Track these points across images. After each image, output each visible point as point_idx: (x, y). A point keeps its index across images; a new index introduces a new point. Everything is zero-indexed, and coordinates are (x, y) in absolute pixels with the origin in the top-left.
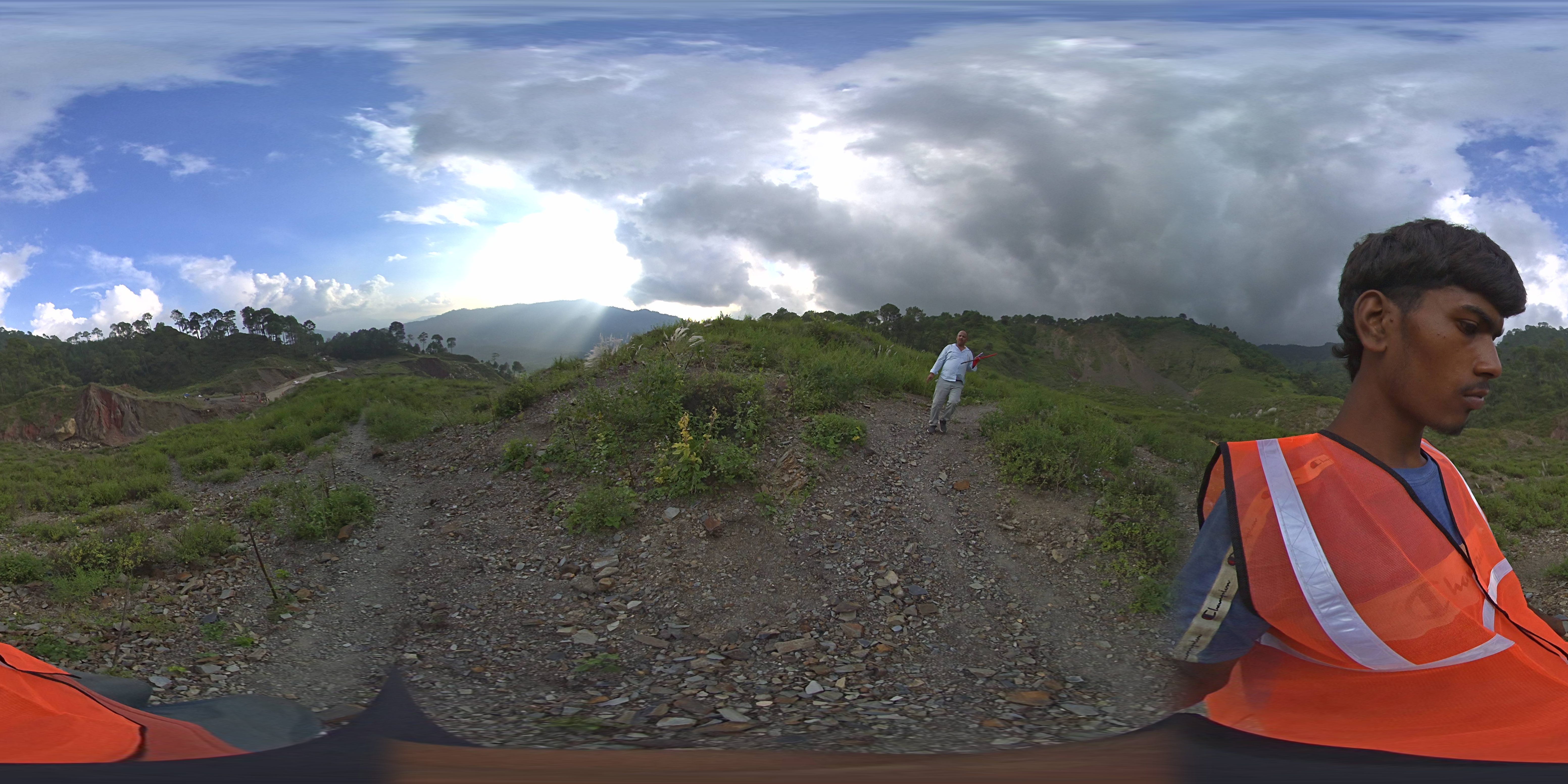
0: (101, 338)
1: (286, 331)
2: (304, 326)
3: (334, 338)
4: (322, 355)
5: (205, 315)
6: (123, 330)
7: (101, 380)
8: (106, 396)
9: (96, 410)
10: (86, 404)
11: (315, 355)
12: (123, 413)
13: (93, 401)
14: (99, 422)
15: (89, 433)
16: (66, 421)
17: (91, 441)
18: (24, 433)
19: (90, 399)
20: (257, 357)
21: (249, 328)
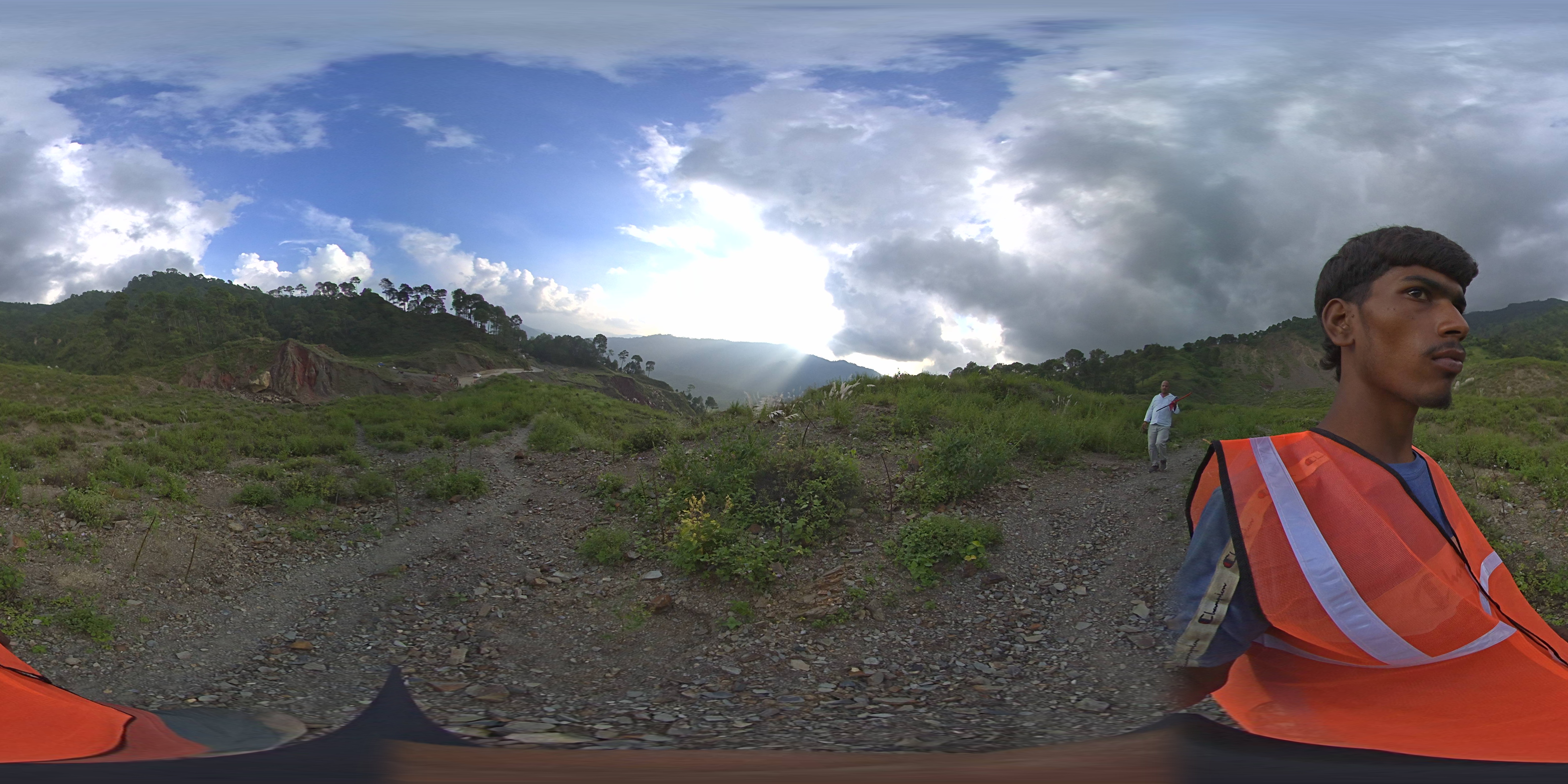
0: (305, 295)
1: (492, 321)
2: (511, 319)
3: (538, 337)
4: (522, 352)
5: (416, 288)
6: (329, 289)
7: (299, 336)
8: (303, 353)
9: (292, 366)
10: (283, 358)
11: (515, 351)
12: (317, 372)
13: (289, 357)
14: (293, 378)
15: (282, 387)
16: (261, 373)
17: (283, 395)
18: (220, 380)
19: (287, 355)
20: (458, 341)
21: (457, 310)
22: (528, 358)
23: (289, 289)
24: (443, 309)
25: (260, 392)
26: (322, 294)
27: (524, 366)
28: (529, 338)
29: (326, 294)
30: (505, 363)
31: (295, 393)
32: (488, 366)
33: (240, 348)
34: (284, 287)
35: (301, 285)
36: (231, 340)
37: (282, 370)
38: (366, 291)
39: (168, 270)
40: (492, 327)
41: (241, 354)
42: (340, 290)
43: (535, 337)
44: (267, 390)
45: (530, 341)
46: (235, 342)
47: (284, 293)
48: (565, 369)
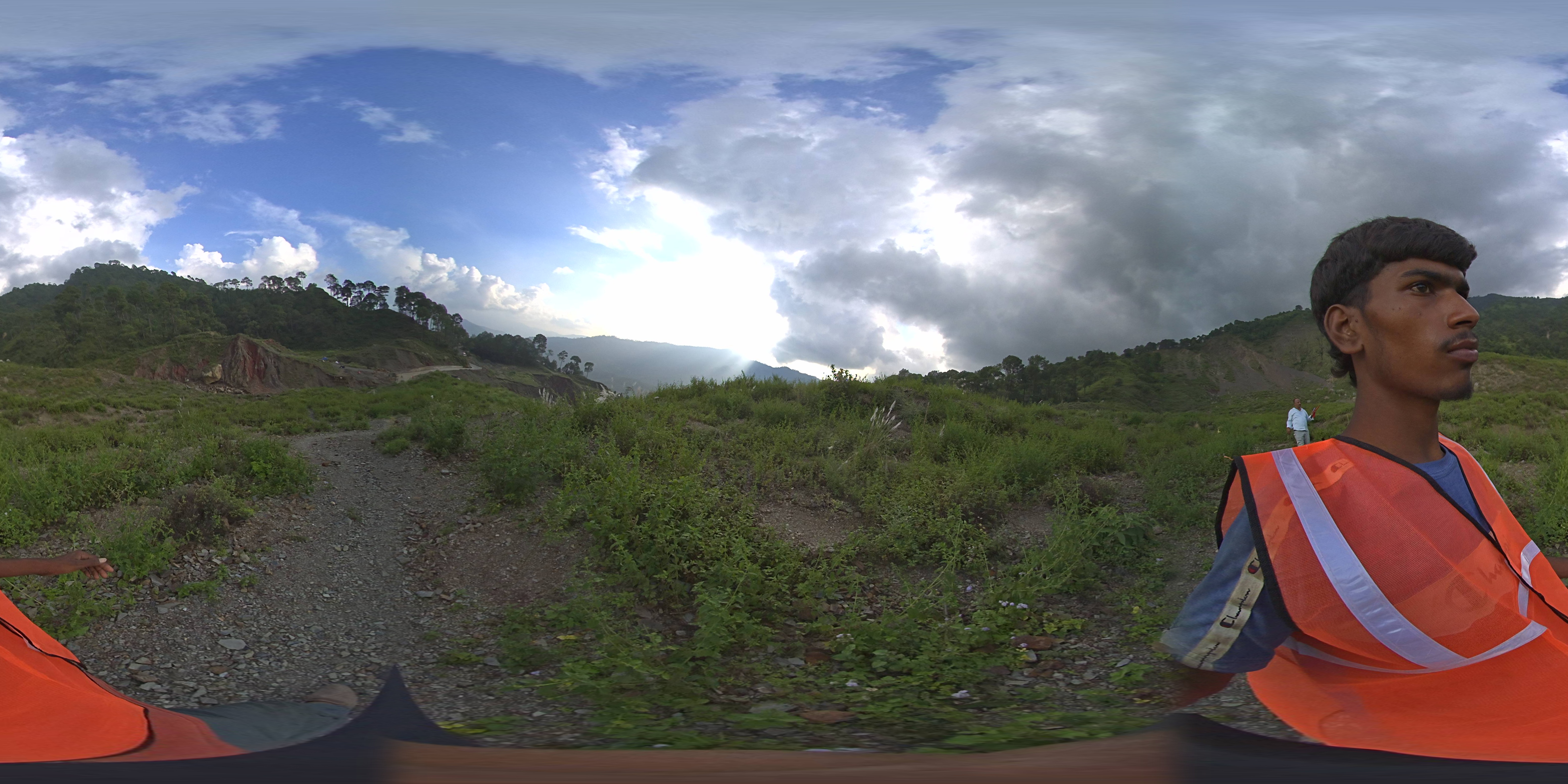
0: (250, 288)
1: (434, 318)
2: (452, 317)
3: (479, 336)
4: (464, 349)
5: (359, 285)
6: (274, 283)
7: (248, 331)
8: (252, 348)
9: (242, 359)
10: (233, 353)
11: (455, 348)
12: (266, 365)
13: (240, 351)
14: (244, 371)
15: (234, 380)
16: (213, 366)
17: (234, 387)
18: (173, 373)
19: (237, 349)
20: (399, 337)
21: (400, 306)
22: (468, 355)
23: (235, 282)
24: (385, 305)
25: (212, 383)
26: (267, 287)
27: (464, 363)
28: (470, 336)
29: (272, 288)
30: (444, 360)
31: (246, 385)
32: (428, 363)
33: (192, 342)
34: (229, 280)
35: (246, 278)
36: (181, 334)
37: (233, 364)
38: (312, 286)
39: (110, 262)
40: (434, 324)
41: (193, 348)
42: (286, 284)
43: (477, 335)
44: (220, 382)
45: (471, 338)
46: (188, 336)
47: (229, 286)
48: (505, 368)
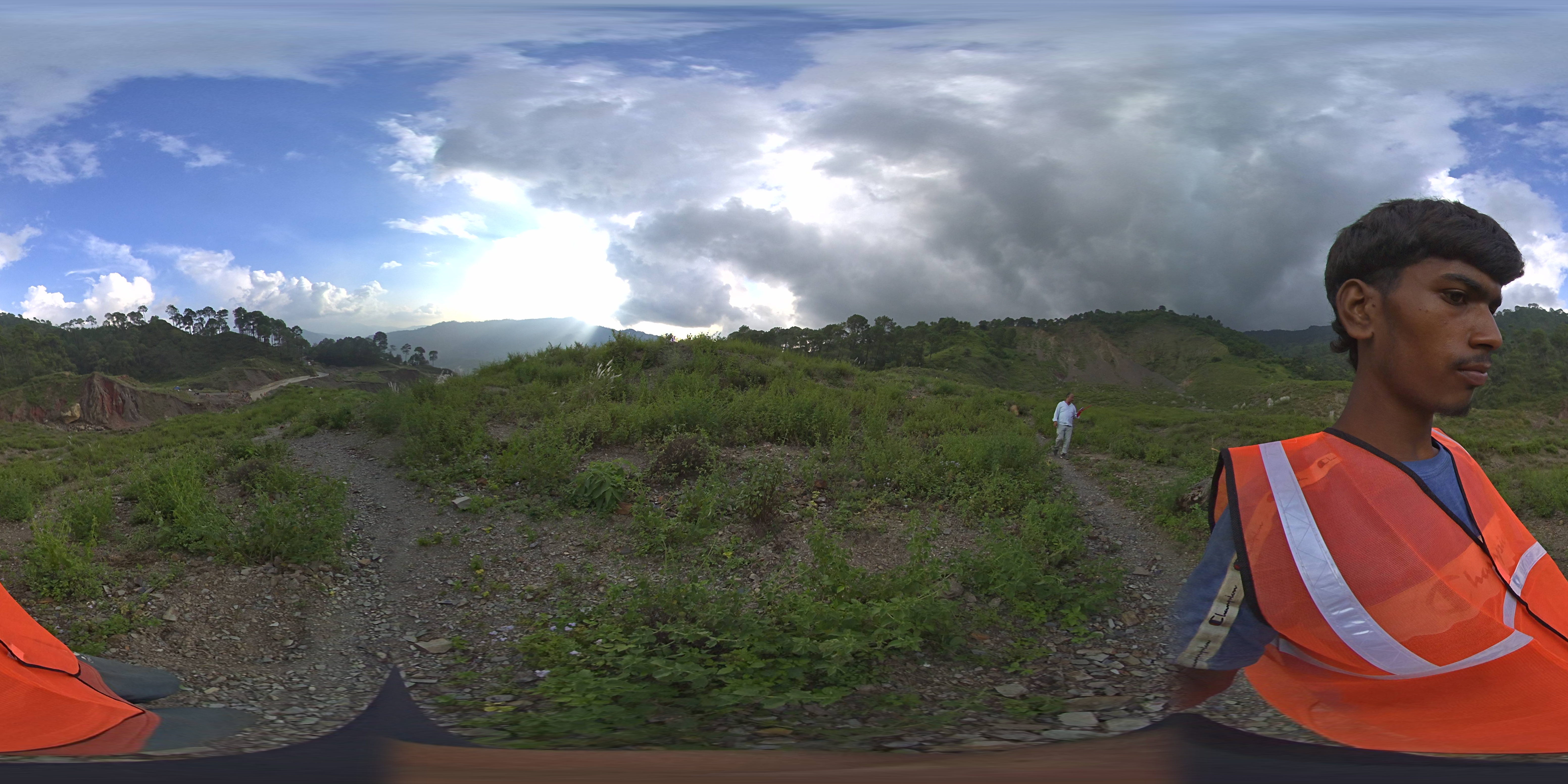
0: (96, 326)
1: (275, 334)
2: (292, 331)
4: (307, 359)
5: (199, 311)
6: (118, 319)
7: (100, 368)
8: (108, 385)
9: (99, 397)
10: (90, 391)
11: (300, 359)
12: (123, 401)
13: (96, 389)
14: (103, 408)
15: (93, 417)
16: (71, 406)
17: (95, 424)
18: (32, 415)
19: (94, 387)
20: (245, 357)
21: (240, 327)
22: (313, 364)
23: (80, 321)
24: (227, 328)
25: (73, 423)
26: (111, 324)
28: (312, 345)
29: (116, 324)
30: (292, 372)
31: (107, 422)
32: (277, 378)
33: (48, 383)
34: (74, 320)
36: (37, 376)
37: (91, 401)
40: (275, 340)
41: (50, 389)
42: (129, 319)
43: (318, 343)
44: (80, 420)
45: (313, 347)
46: (43, 377)
47: (75, 326)
48: (350, 370)
